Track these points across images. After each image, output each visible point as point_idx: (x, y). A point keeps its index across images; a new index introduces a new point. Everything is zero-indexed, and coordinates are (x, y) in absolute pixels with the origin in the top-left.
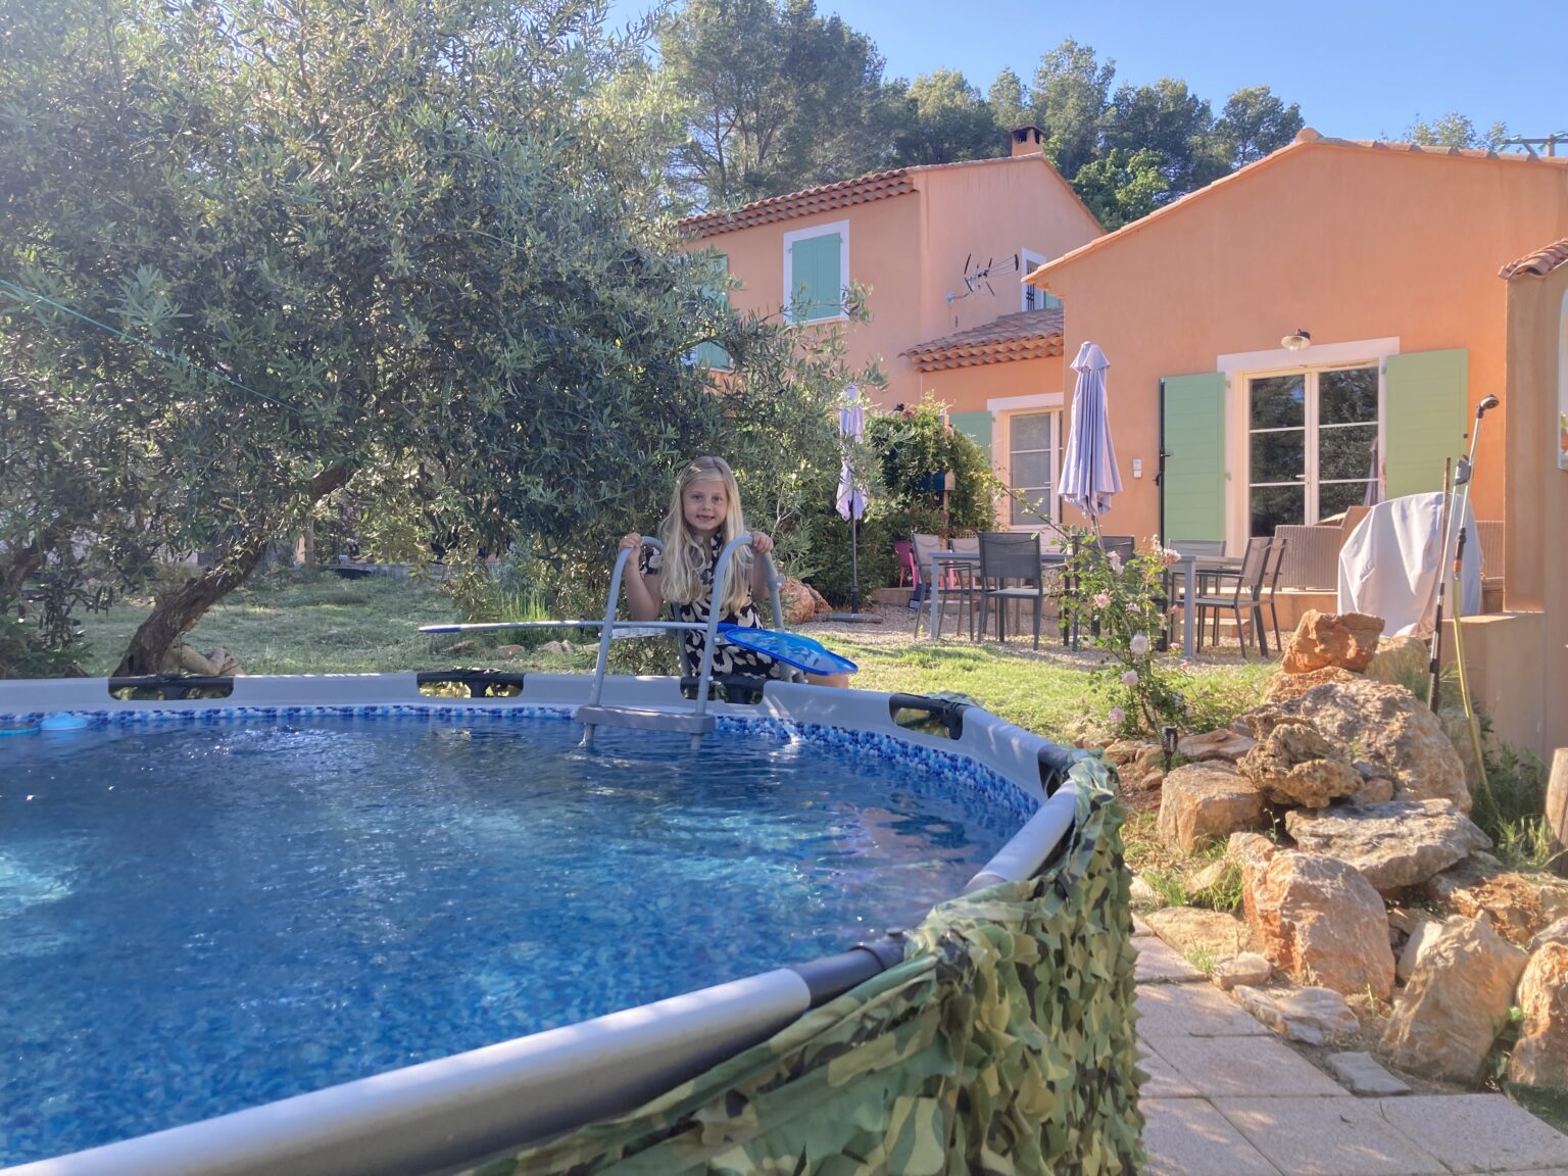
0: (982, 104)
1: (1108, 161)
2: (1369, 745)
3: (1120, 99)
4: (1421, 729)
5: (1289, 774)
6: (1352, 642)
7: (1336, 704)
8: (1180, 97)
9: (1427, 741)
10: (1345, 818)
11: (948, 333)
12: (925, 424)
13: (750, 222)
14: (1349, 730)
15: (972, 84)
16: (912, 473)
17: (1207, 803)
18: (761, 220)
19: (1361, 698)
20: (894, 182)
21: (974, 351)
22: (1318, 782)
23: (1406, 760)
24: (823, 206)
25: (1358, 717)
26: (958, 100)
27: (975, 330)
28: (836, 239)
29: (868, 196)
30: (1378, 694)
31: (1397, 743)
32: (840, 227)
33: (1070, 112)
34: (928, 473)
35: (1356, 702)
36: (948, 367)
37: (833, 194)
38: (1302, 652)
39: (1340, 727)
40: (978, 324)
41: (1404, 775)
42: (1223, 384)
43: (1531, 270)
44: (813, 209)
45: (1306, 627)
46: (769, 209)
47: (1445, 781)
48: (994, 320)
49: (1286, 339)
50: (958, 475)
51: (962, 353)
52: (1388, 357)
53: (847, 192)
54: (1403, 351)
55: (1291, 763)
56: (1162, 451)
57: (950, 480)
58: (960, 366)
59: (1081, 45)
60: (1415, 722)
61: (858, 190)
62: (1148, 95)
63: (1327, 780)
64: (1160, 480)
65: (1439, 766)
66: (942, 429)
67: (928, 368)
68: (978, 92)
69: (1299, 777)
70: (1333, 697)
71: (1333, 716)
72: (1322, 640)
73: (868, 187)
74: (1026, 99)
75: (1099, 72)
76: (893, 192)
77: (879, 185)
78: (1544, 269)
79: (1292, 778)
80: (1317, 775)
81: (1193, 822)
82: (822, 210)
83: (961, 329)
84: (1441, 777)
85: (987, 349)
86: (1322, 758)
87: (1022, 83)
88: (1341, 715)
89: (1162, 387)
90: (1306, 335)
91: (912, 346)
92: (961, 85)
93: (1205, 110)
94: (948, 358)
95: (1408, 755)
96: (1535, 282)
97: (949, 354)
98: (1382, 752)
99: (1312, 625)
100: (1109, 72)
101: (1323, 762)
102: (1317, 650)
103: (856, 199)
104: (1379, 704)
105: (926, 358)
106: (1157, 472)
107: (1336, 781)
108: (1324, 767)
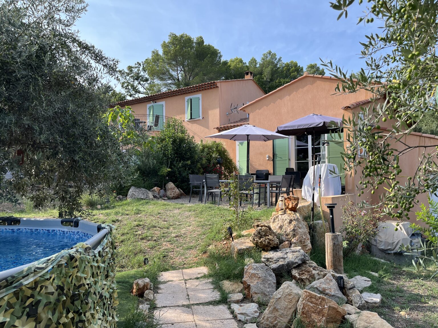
0: (247, 66)
2: (285, 232)
3: (281, 66)
6: (291, 203)
9: (300, 231)
13: (177, 94)
15: (244, 62)
20: (212, 84)
21: (232, 127)
23: (294, 236)
24: (195, 90)
26: (241, 65)
27: (234, 122)
28: (198, 98)
31: (292, 231)
32: (199, 95)
33: (269, 69)
37: (197, 87)
43: (349, 107)
44: (192, 91)
46: (181, 91)
47: (304, 241)
53: (200, 87)
55: (260, 238)
56: (273, 153)
60: (297, 225)
61: (203, 86)
63: (269, 242)
64: (273, 160)
65: (303, 237)
69: (262, 242)
73: (206, 86)
74: (258, 66)
75: (277, 60)
76: (212, 87)
78: (352, 107)
80: (266, 241)
83: (230, 122)
86: (268, 236)
87: (257, 61)
91: (217, 126)
93: (302, 69)
97: (226, 128)
98: (288, 233)
100: (280, 60)
103: (203, 89)
104: (288, 221)
105: (221, 129)
107: (272, 242)
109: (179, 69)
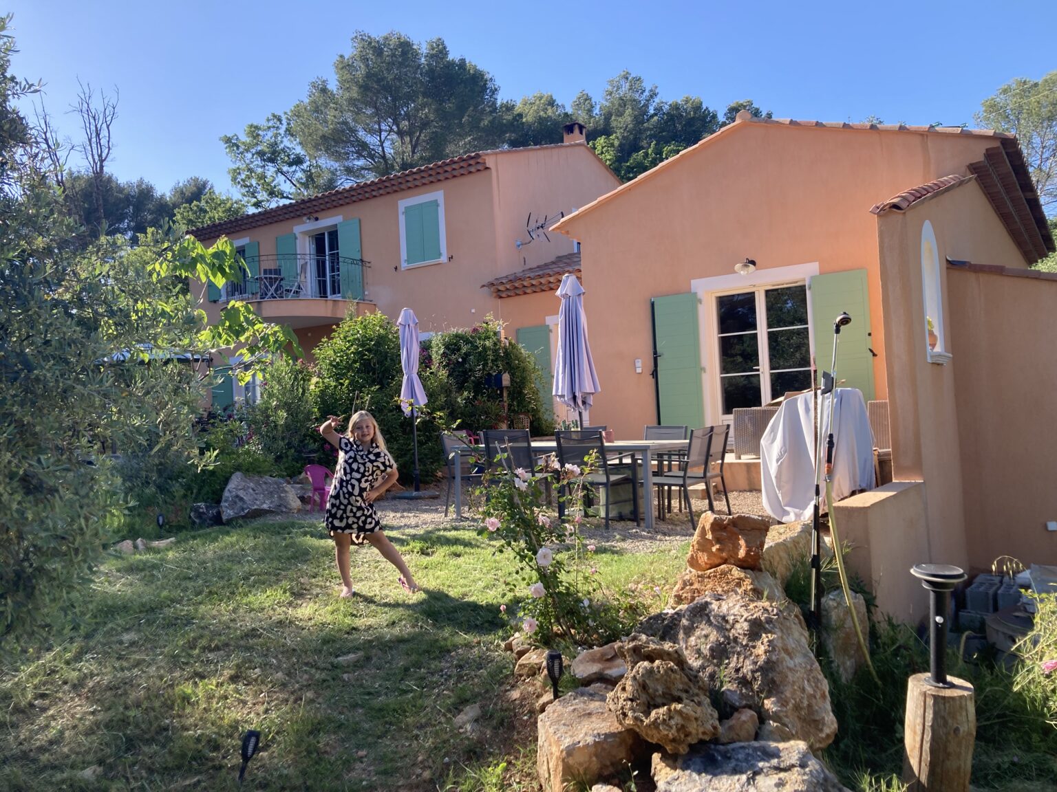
0: (566, 115)
1: (650, 151)
2: (737, 670)
3: (658, 110)
4: (786, 651)
5: (646, 721)
6: (742, 542)
7: (709, 623)
8: (698, 107)
9: (791, 664)
10: (699, 773)
11: (518, 269)
12: (488, 338)
13: (374, 193)
14: (720, 653)
15: (559, 102)
16: (478, 375)
17: (570, 751)
18: (381, 192)
19: (731, 618)
20: (472, 162)
21: (534, 282)
22: (674, 731)
23: (772, 687)
24: (424, 181)
25: (727, 638)
26: (550, 112)
27: (538, 267)
28: (435, 204)
29: (455, 173)
30: (746, 614)
31: (761, 669)
32: (437, 195)
33: (627, 118)
34: (489, 375)
35: (727, 622)
36: (517, 295)
37: (430, 172)
38: (703, 551)
39: (711, 649)
40: (542, 263)
41: (769, 704)
42: (695, 301)
43: (895, 206)
44: (417, 183)
45: (703, 528)
46: (386, 184)
47: (810, 706)
48: (553, 259)
49: (738, 266)
50: (512, 375)
51: (525, 284)
52: (812, 277)
53: (440, 170)
54: (821, 273)
55: (649, 707)
56: (655, 353)
57: (506, 379)
58: (525, 293)
59: (633, 75)
60: (779, 644)
61: (447, 168)
62: (676, 107)
63: (683, 726)
64: (655, 373)
65: (803, 690)
66: (499, 341)
67: (504, 295)
68: (563, 107)
69: (655, 724)
70: (707, 615)
71: (706, 636)
72: (718, 540)
73: (454, 166)
74: (596, 111)
75: (647, 93)
76: (473, 169)
77: (462, 164)
78: (904, 205)
79: (648, 726)
80: (673, 722)
81: (561, 768)
82: (424, 184)
83: (527, 267)
84: (806, 703)
85: (543, 281)
86: (679, 700)
87: (593, 100)
88: (714, 636)
89: (653, 305)
90: (753, 263)
91: (491, 279)
92: (551, 103)
93: (714, 117)
94: (516, 288)
95: (773, 682)
96: (897, 216)
97: (516, 285)
98: (749, 676)
99: (708, 527)
100: (653, 95)
101: (679, 706)
102: (714, 549)
103: (447, 175)
104: (746, 626)
105: (501, 288)
106: (652, 368)
107: (692, 727)
108: (680, 712)
109: (383, 127)
